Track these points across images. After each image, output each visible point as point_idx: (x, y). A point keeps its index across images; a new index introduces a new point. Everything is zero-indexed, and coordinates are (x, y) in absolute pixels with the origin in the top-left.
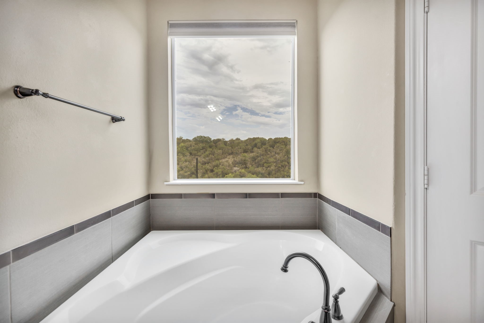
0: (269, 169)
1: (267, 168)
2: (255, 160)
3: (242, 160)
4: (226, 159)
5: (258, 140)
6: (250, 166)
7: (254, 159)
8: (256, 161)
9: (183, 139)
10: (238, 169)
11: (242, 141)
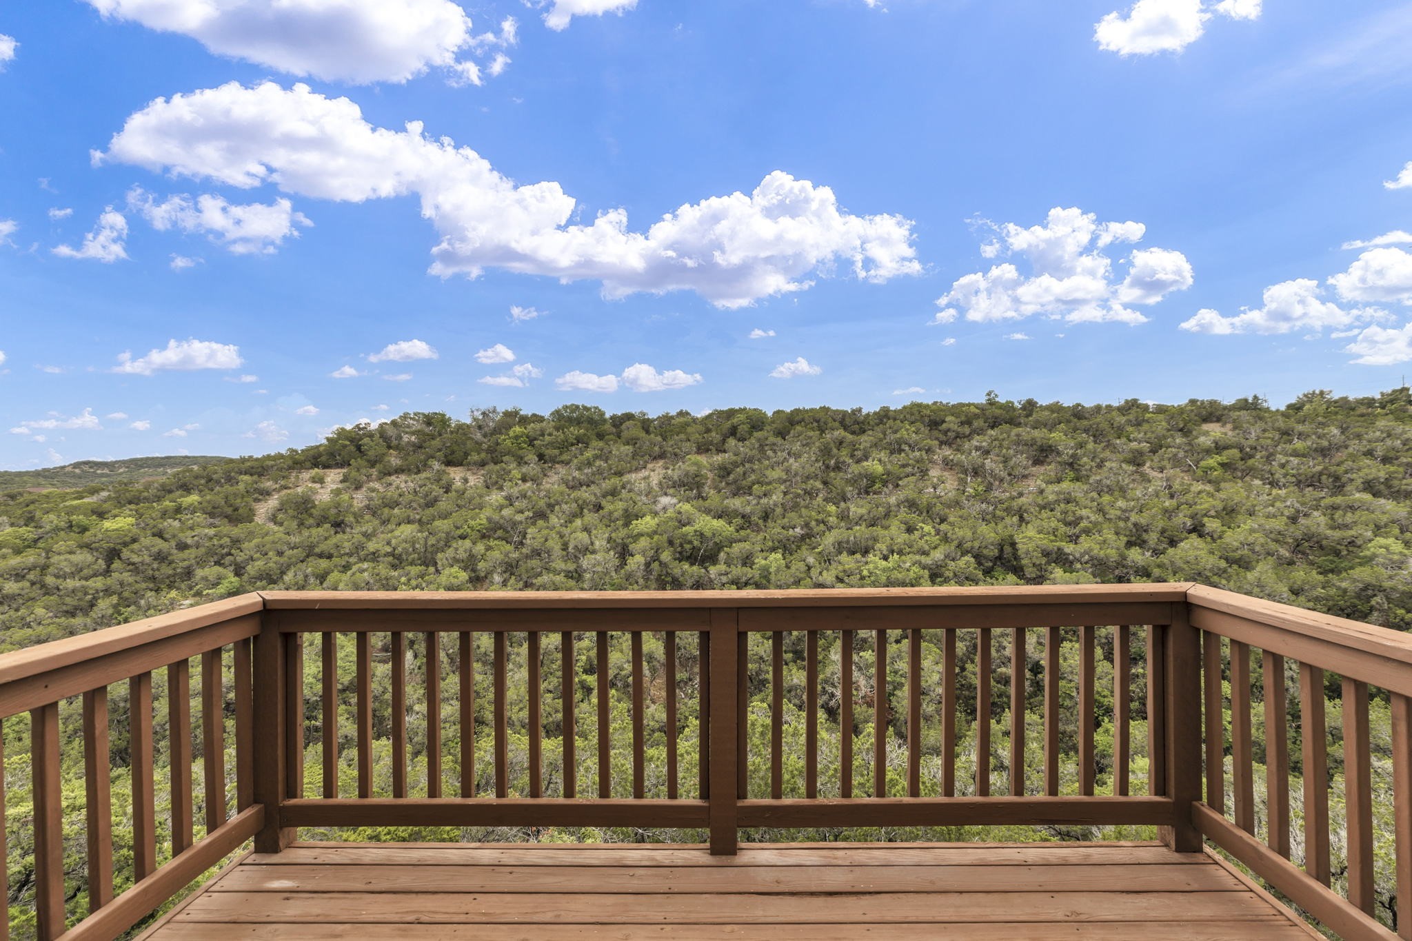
0: (764, 501)
1: (760, 497)
2: (729, 474)
3: (687, 475)
4: (644, 473)
5: (742, 417)
6: (712, 492)
7: (724, 472)
8: (731, 477)
9: (522, 413)
10: (674, 501)
11: (695, 420)
